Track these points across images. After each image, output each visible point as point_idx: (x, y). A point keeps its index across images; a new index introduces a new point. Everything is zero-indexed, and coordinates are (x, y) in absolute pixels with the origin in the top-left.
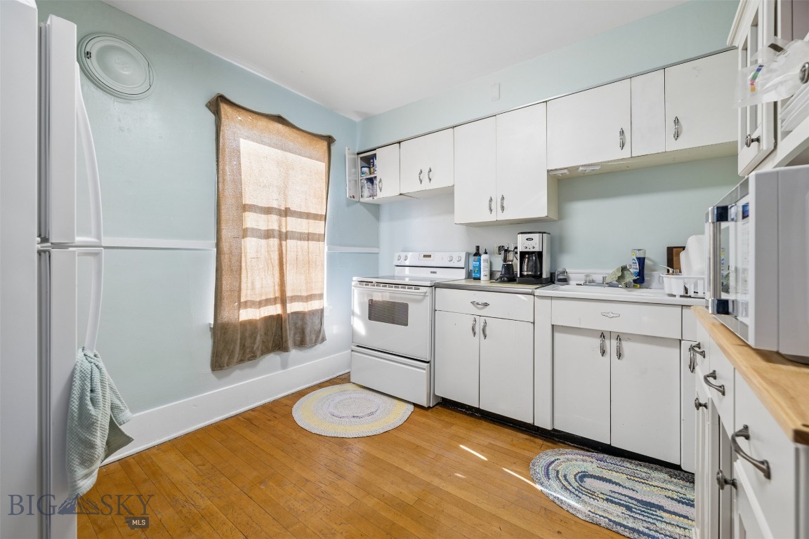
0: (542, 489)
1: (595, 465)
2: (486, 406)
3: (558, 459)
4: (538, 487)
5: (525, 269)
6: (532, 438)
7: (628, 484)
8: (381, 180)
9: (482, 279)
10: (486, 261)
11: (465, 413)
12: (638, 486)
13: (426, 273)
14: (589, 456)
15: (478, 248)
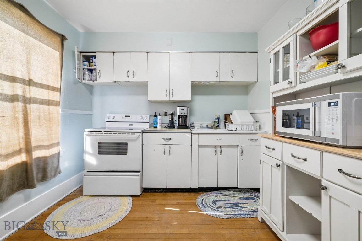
0: (207, 213)
1: (214, 196)
2: (170, 186)
3: (203, 199)
4: (205, 213)
5: (180, 122)
6: (190, 194)
7: (227, 199)
8: (100, 72)
9: (158, 127)
10: (160, 119)
11: (157, 192)
12: (230, 199)
13: (127, 126)
14: (211, 194)
15: (156, 113)
